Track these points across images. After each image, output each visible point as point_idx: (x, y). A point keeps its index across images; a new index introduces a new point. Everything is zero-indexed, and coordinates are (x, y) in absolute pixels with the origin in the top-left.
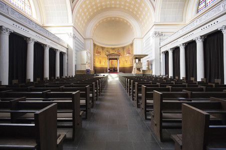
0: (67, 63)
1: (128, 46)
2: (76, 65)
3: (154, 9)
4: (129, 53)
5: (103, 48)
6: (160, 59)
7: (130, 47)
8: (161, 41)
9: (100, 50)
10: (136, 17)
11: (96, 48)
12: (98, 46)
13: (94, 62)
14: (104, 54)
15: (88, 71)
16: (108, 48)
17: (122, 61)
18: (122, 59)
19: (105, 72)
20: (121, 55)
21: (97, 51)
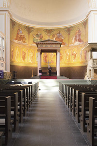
1: (78, 26)
4: (80, 40)
5: (29, 29)
7: (82, 29)
9: (24, 33)
11: (16, 29)
12: (20, 25)
13: (12, 56)
14: (31, 41)
16: (38, 30)
17: (65, 54)
18: (65, 52)
19: (33, 76)
20: (64, 44)
21: (18, 34)
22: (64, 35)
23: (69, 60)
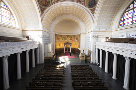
0: (39, 53)
1: (77, 35)
2: (44, 54)
3: (93, 21)
4: (78, 40)
5: (61, 36)
6: (96, 51)
8: (97, 41)
9: (60, 37)
10: (83, 20)
11: (57, 36)
12: (58, 35)
14: (62, 39)
15: (52, 58)
16: (64, 35)
18: (73, 43)
21: (57, 38)
22: (73, 37)
23: (74, 46)
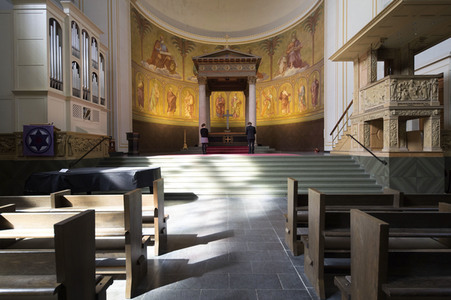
4: (298, 64)
5: (184, 45)
11: (150, 39)
14: (189, 71)
15: (39, 140)
17: (263, 98)
18: (264, 93)
19: (185, 147)
20: (261, 76)
21: (155, 52)
23: (272, 111)
